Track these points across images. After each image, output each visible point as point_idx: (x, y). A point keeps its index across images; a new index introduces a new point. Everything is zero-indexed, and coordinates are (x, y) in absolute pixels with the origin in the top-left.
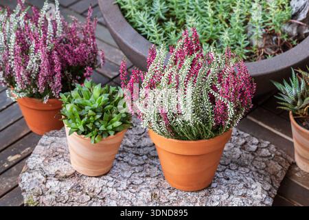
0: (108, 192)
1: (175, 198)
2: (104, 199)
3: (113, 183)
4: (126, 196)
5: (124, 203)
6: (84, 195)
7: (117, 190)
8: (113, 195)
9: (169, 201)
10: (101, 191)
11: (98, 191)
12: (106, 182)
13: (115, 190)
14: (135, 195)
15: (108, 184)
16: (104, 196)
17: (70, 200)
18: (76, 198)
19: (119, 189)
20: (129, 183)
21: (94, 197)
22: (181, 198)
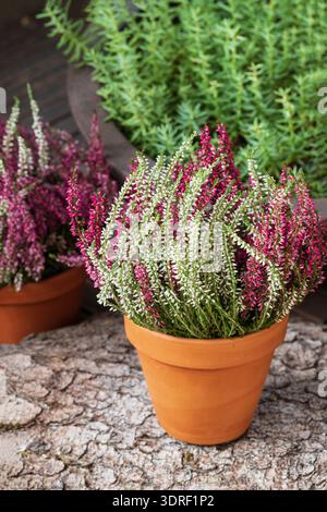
0: (99, 454)
1: (228, 461)
2: (90, 466)
3: (108, 436)
4: (134, 460)
5: (129, 472)
6: (53, 460)
7: (116, 450)
8: (109, 459)
9: (217, 468)
10: (86, 452)
11: (79, 452)
12: (94, 434)
13: (112, 450)
14: (150, 457)
15: (99, 438)
16: (91, 461)
17: (25, 471)
18: (37, 467)
19: (119, 446)
20: (139, 434)
21: (72, 463)
22: (241, 460)
